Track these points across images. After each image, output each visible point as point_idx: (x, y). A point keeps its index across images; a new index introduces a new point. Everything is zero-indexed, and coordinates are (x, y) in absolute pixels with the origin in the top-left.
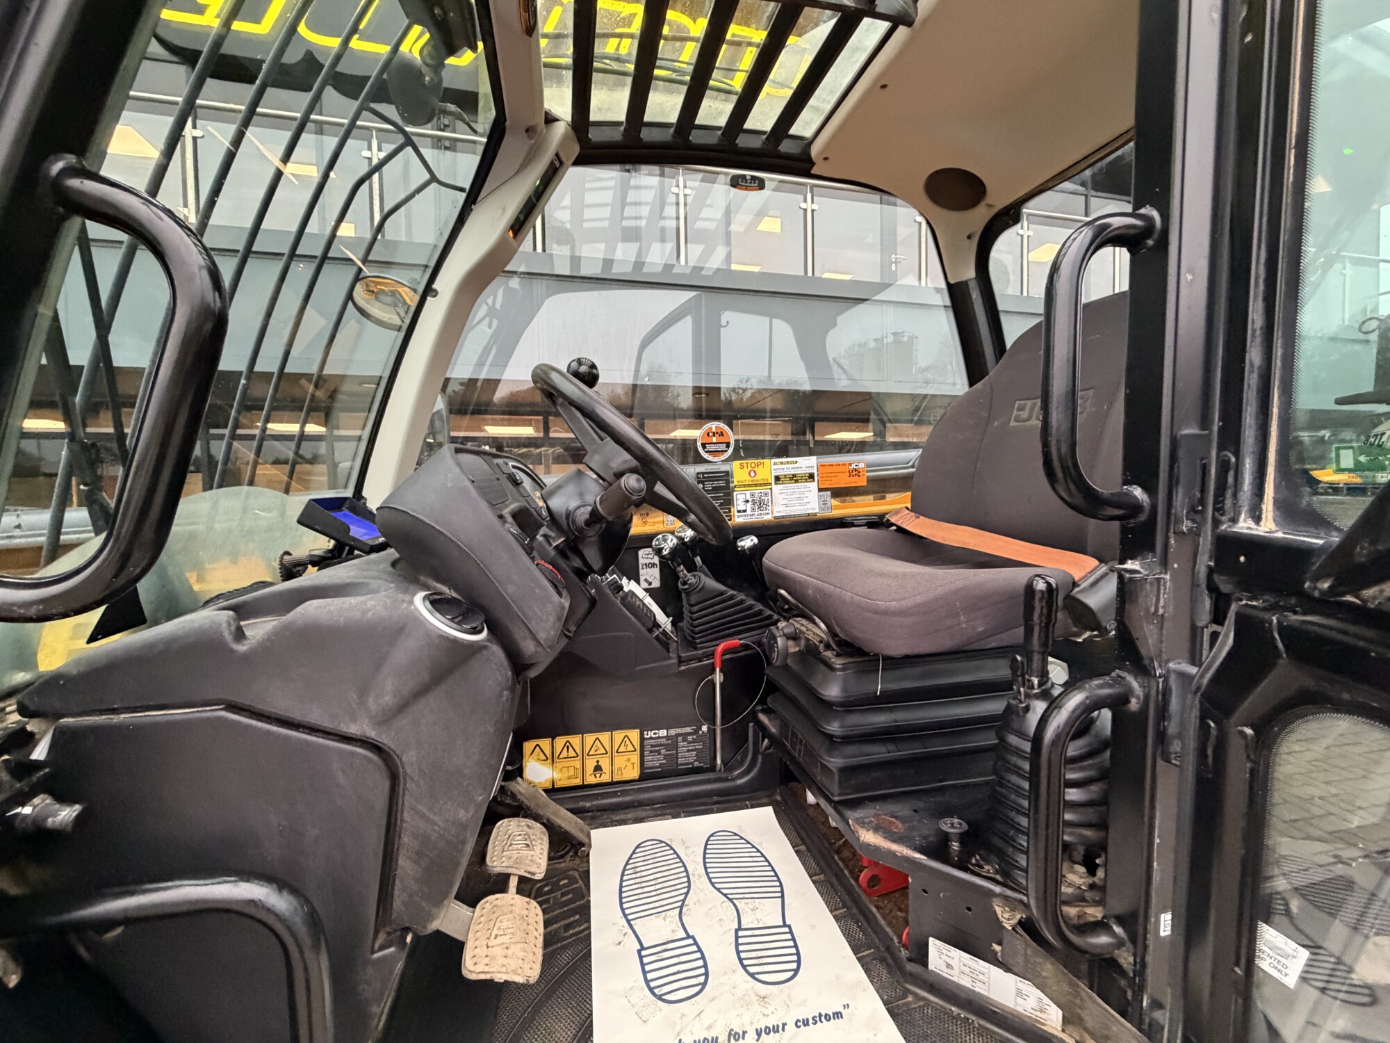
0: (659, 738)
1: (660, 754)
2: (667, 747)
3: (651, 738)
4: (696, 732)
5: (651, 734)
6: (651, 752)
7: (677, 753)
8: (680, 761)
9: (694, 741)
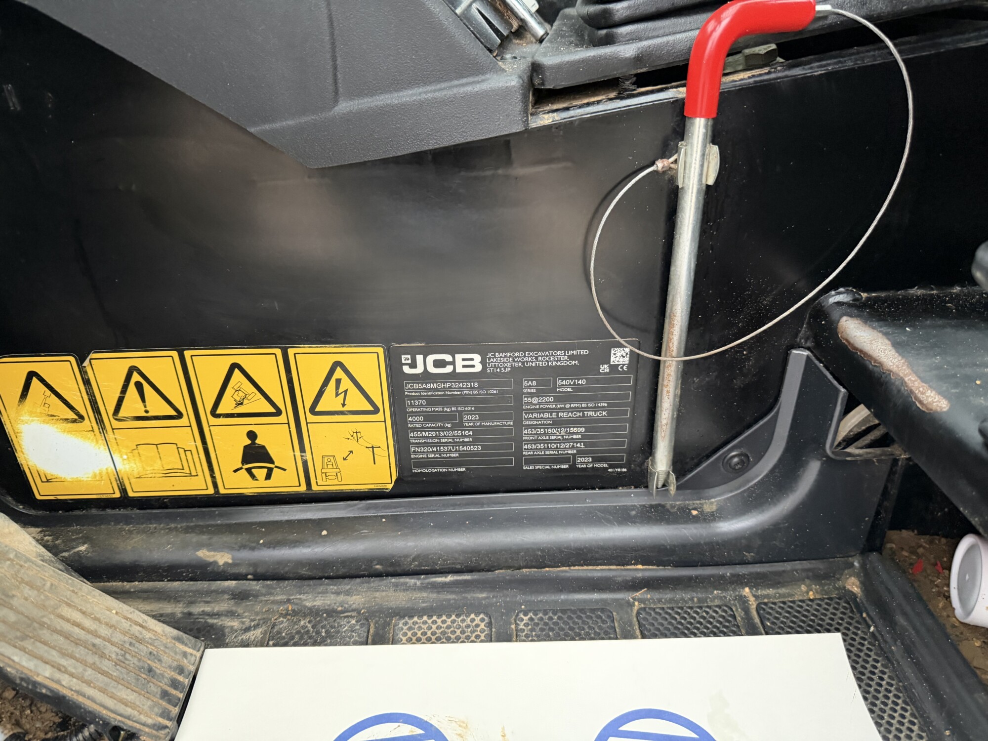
0: (454, 376)
1: (460, 426)
2: (481, 405)
3: (426, 376)
4: (587, 367)
5: (426, 363)
6: (428, 418)
7: (519, 424)
8: (528, 450)
9: (578, 395)
